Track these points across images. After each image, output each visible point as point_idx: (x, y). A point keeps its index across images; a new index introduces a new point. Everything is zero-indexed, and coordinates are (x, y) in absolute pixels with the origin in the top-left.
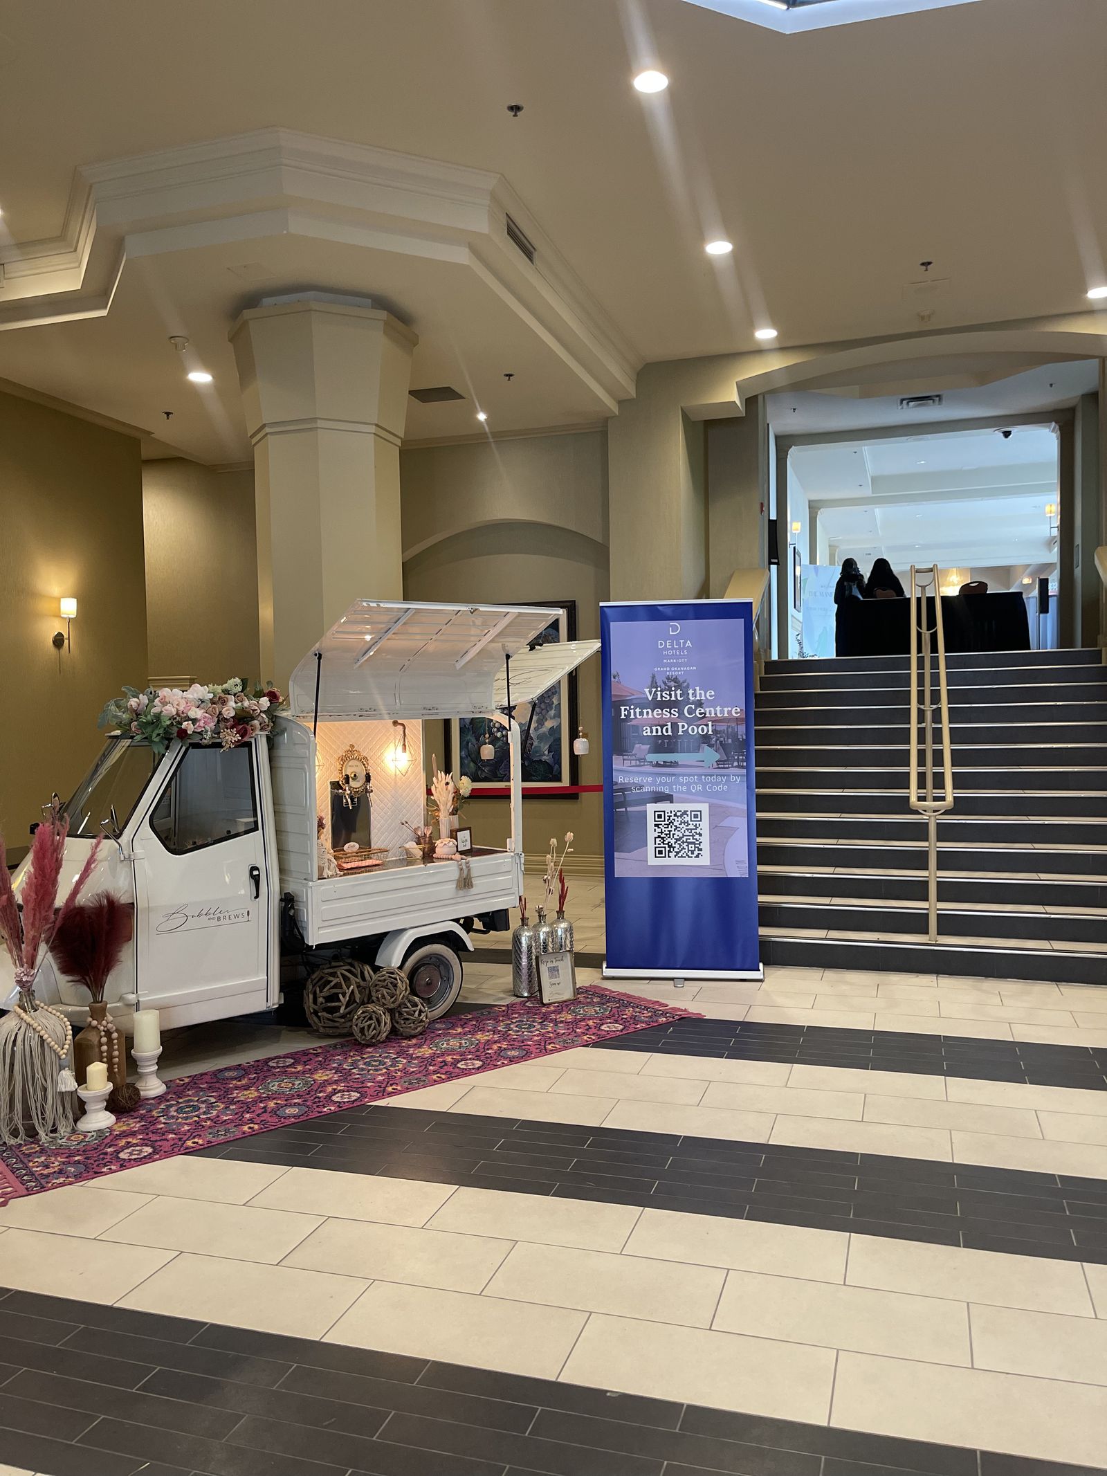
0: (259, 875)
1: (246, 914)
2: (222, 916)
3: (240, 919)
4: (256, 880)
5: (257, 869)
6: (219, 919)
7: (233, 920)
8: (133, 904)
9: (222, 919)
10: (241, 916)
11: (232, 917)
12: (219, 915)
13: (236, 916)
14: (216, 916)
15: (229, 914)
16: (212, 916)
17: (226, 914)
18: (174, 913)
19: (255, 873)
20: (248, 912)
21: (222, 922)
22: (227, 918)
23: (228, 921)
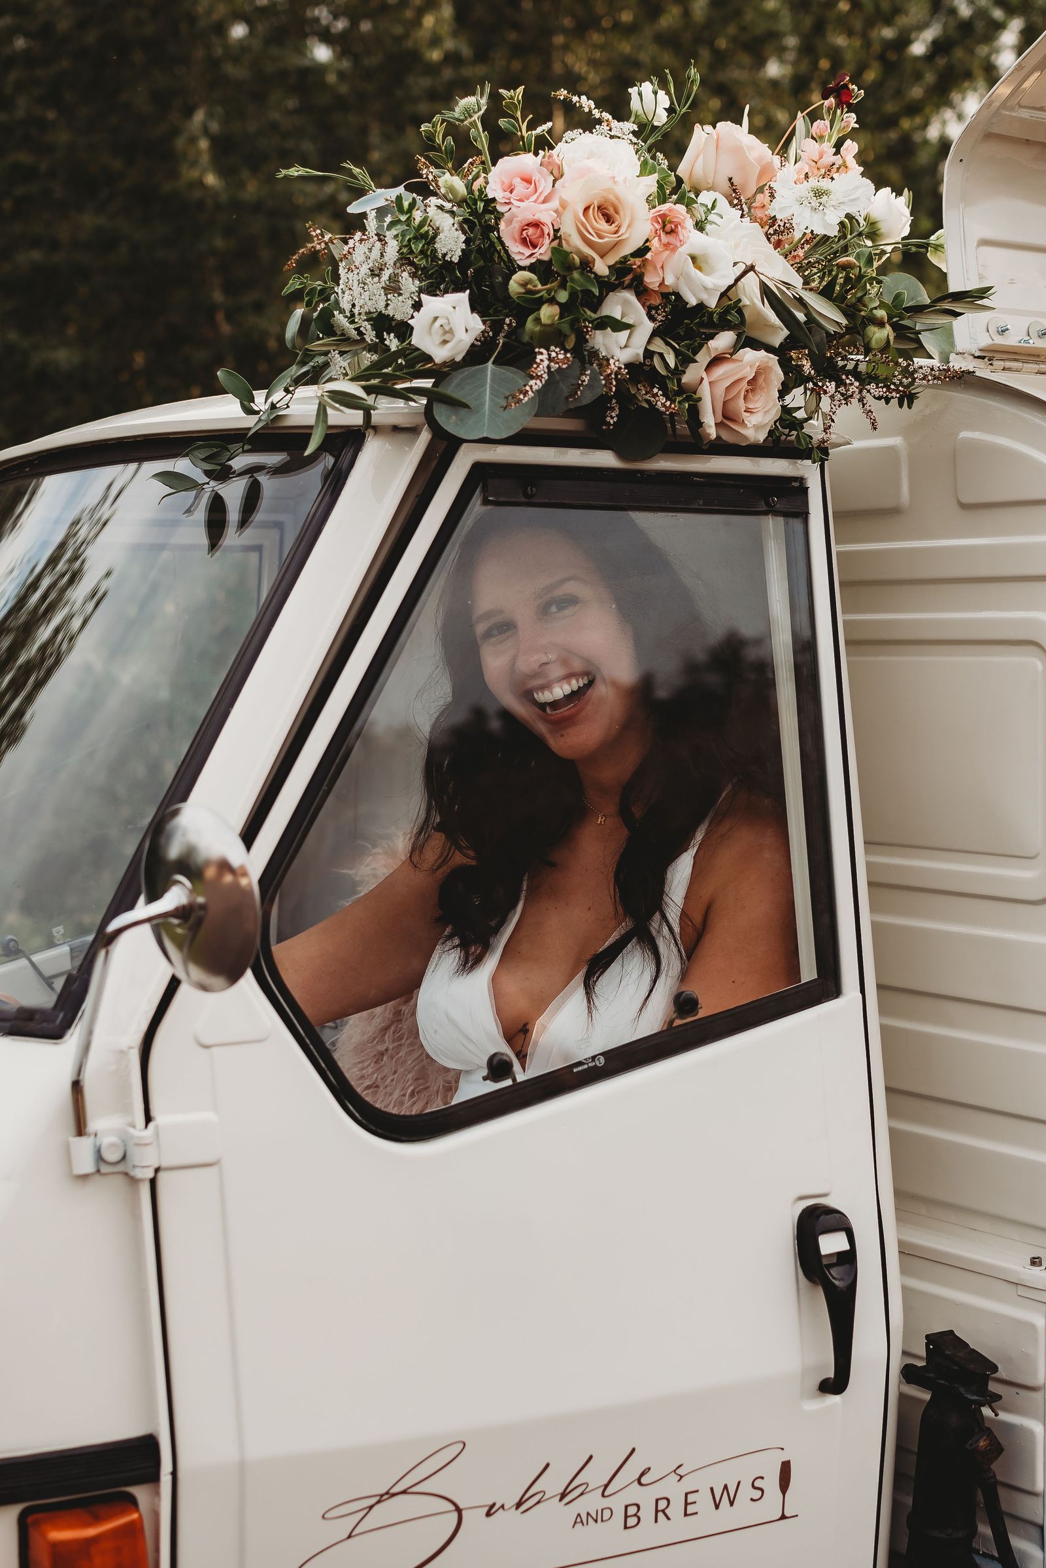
0: (848, 1258)
1: (773, 1481)
2: (646, 1498)
3: (744, 1511)
4: (834, 1286)
5: (837, 1221)
6: (631, 1517)
7: (708, 1518)
9: (647, 1513)
10: (746, 1492)
11: (703, 1502)
12: (636, 1494)
13: (725, 1496)
14: (617, 1504)
15: (688, 1484)
16: (591, 1503)
17: (674, 1491)
18: (388, 1495)
19: (831, 1244)
20: (786, 1468)
21: (649, 1532)
22: (676, 1510)
23: (677, 1526)
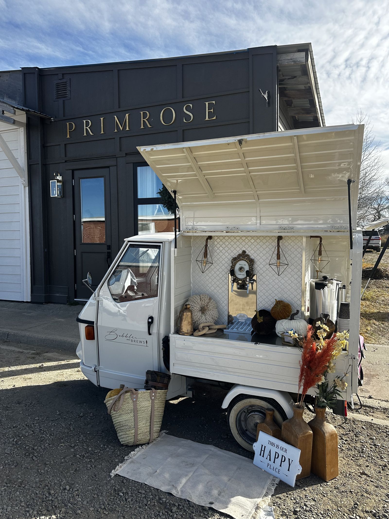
0: (152, 322)
1: (145, 342)
3: (142, 344)
4: (150, 324)
5: (152, 318)
7: (139, 344)
8: (94, 322)
9: (133, 341)
11: (138, 342)
13: (141, 342)
15: (137, 339)
17: (136, 340)
18: (111, 332)
19: (150, 320)
20: (147, 341)
21: (133, 343)
22: (136, 341)
23: (136, 343)
